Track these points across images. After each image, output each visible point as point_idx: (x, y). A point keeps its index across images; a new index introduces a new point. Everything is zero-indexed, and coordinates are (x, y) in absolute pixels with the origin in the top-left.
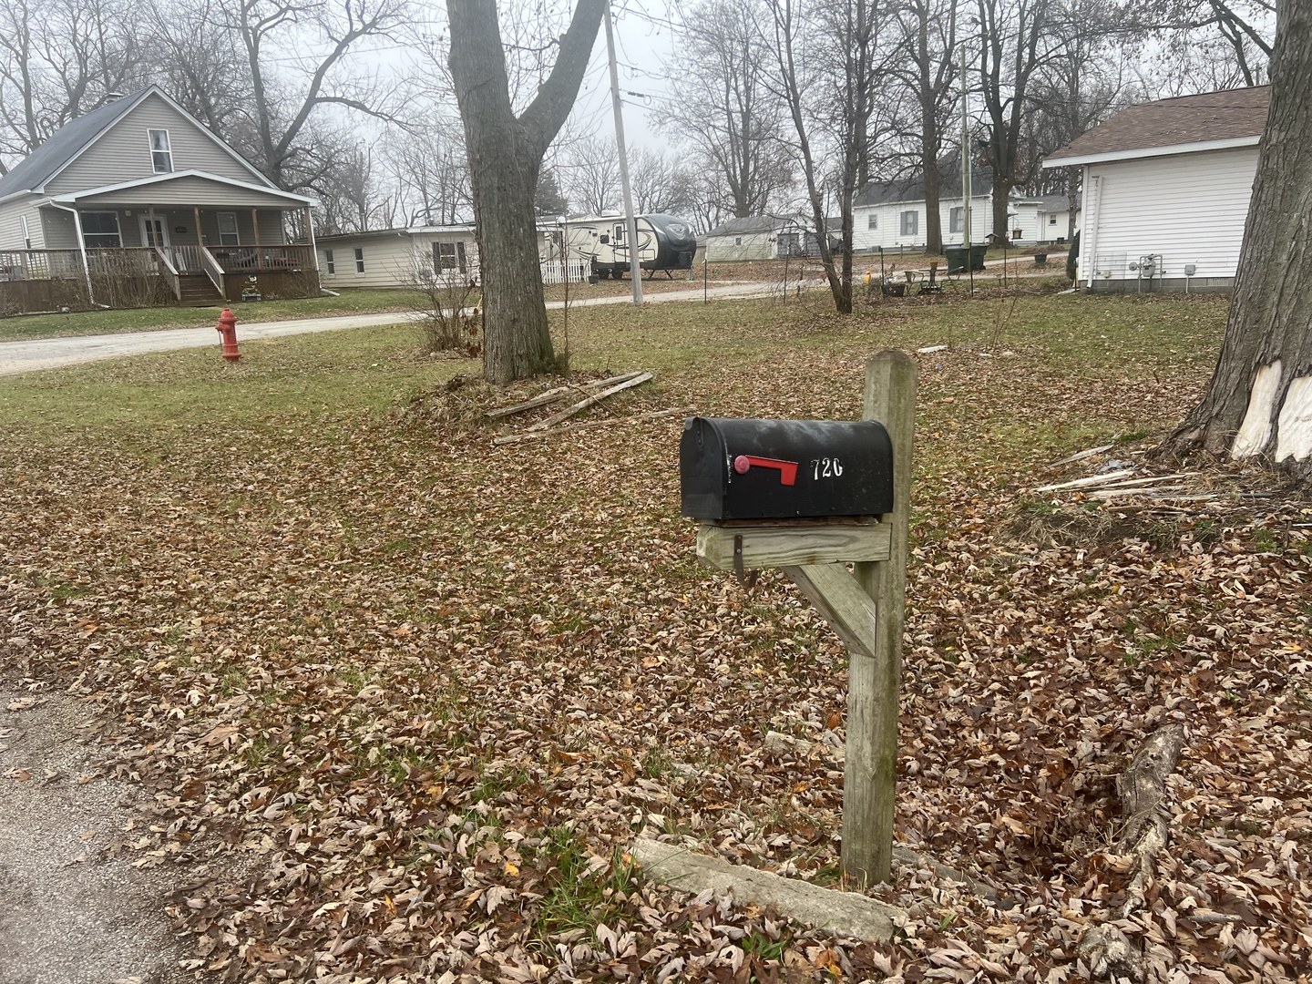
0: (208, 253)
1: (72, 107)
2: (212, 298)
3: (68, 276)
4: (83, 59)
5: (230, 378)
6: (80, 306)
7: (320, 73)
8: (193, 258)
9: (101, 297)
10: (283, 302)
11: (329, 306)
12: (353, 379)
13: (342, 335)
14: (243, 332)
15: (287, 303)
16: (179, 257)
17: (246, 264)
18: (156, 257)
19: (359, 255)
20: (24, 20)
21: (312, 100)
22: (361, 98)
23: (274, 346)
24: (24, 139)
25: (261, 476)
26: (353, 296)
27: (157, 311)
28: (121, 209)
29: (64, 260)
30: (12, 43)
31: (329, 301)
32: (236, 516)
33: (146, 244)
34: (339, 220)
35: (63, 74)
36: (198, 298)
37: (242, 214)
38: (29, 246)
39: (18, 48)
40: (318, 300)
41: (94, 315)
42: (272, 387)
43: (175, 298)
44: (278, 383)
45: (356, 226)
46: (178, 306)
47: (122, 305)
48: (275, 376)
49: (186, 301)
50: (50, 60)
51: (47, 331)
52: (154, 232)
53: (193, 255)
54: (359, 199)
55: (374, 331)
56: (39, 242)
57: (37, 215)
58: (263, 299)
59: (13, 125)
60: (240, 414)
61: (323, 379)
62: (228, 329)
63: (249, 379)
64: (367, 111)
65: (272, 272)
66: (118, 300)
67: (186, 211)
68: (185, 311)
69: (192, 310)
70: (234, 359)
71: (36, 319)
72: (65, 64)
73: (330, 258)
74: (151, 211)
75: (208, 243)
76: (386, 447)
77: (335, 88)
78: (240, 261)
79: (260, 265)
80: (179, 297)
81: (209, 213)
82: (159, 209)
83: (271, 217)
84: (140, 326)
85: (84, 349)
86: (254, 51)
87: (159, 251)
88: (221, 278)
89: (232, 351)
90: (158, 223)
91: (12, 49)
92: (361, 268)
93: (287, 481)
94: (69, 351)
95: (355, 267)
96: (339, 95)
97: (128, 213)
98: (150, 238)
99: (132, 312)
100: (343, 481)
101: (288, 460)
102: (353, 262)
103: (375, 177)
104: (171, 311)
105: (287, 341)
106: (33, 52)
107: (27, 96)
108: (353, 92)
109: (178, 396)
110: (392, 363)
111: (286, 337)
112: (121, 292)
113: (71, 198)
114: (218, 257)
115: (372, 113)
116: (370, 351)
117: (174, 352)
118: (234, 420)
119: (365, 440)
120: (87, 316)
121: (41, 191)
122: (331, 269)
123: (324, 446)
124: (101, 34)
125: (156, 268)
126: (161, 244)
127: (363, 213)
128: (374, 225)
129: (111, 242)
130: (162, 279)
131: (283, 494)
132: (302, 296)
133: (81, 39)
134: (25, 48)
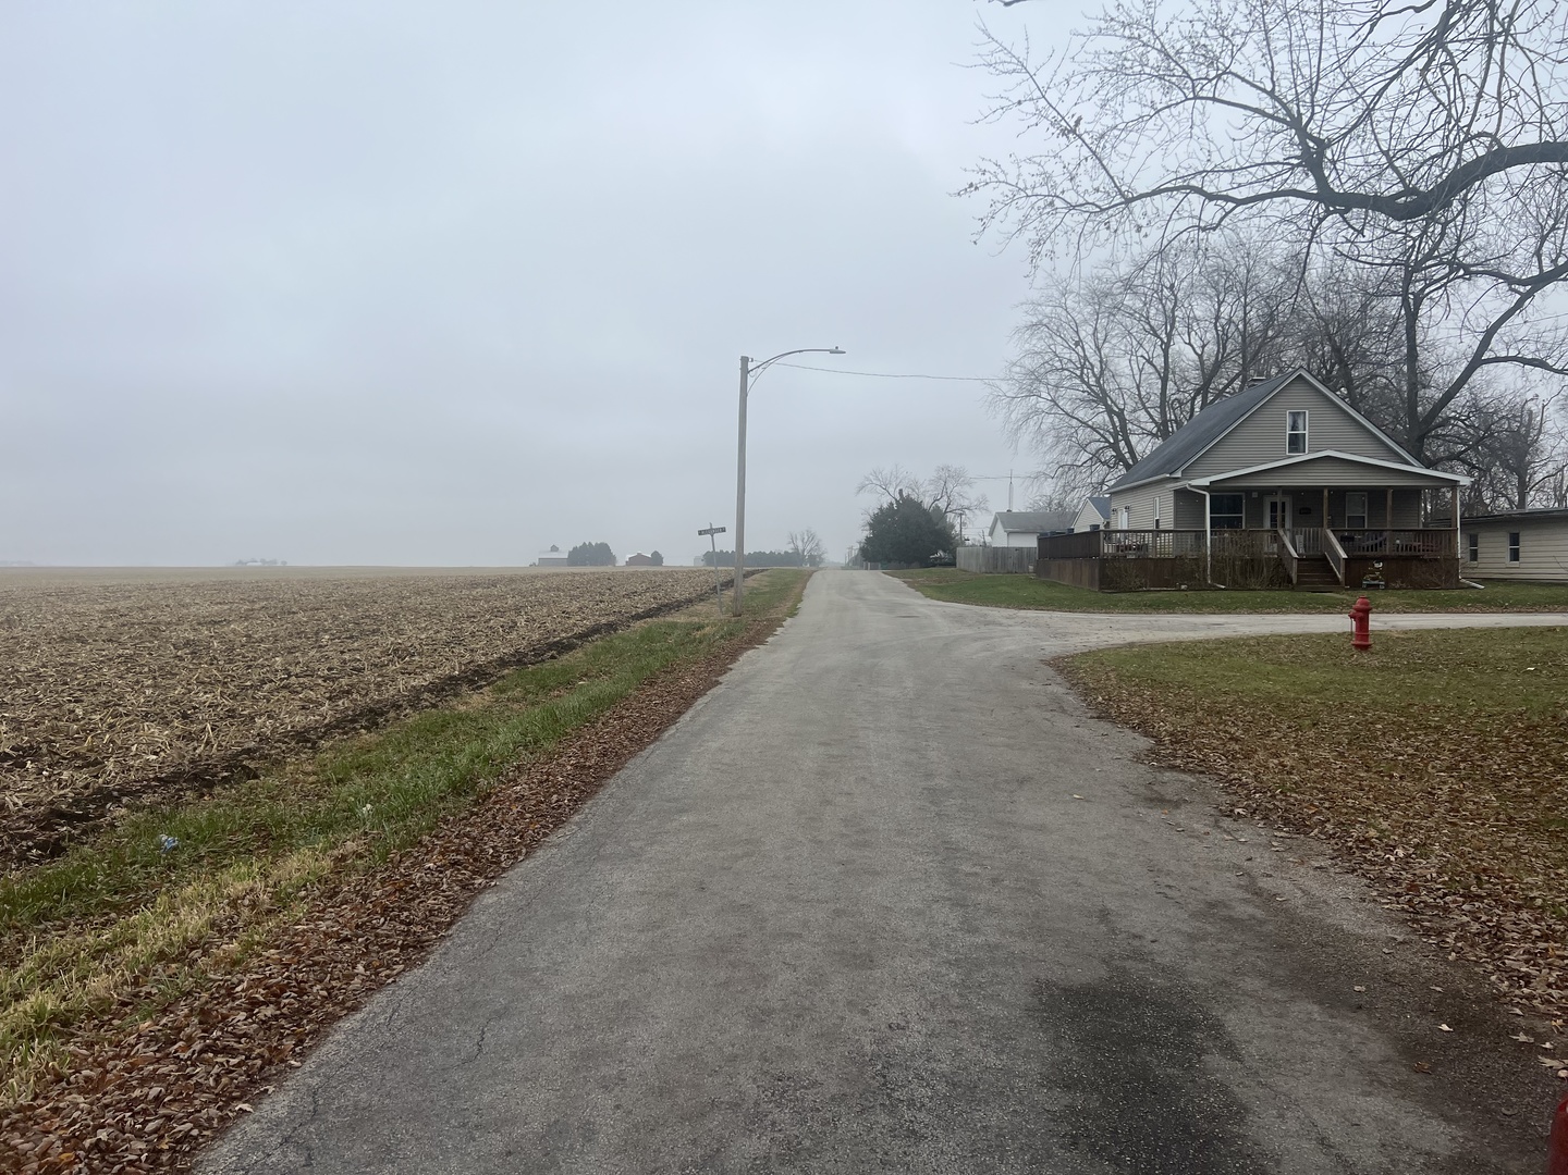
0: (1331, 536)
1: (1203, 390)
2: (1329, 583)
3: (1192, 555)
4: (1222, 340)
5: (1362, 666)
6: (1198, 585)
7: (1490, 332)
8: (1316, 541)
9: (1219, 576)
10: (1410, 593)
11: (1469, 601)
12: (1503, 680)
13: (1487, 633)
14: (1377, 622)
15: (1415, 593)
16: (1299, 539)
17: (1374, 548)
18: (1276, 538)
19: (1515, 540)
20: (1173, 311)
21: (1477, 362)
22: (1542, 355)
23: (1403, 639)
24: (1154, 421)
25: (1411, 751)
26: (1500, 589)
27: (1272, 594)
28: (1249, 491)
29: (1190, 539)
30: (1159, 332)
31: (1470, 594)
32: (1392, 776)
33: (1267, 525)
34: (1487, 496)
35: (1200, 356)
36: (1313, 583)
37: (1375, 495)
38: (1157, 526)
39: (1163, 336)
40: (1456, 592)
41: (1212, 595)
42: (1411, 679)
43: (1290, 581)
44: (1415, 676)
45: (1511, 502)
46: (1293, 589)
47: (1236, 586)
48: (1412, 669)
49: (1302, 584)
50: (1190, 344)
51: (1169, 607)
52: (1279, 513)
53: (1316, 537)
54: (1521, 470)
55: (1529, 632)
56: (1168, 522)
57: (1171, 497)
58: (1387, 587)
59: (1146, 409)
60: (1380, 699)
61: (1468, 678)
62: (1361, 618)
63: (1383, 668)
64: (1550, 368)
65: (1400, 558)
66: (1235, 582)
67: (1316, 492)
68: (1300, 595)
69: (1308, 595)
70: (1364, 648)
71: (1159, 594)
72: (1203, 347)
73: (1474, 541)
74: (1280, 493)
75: (1331, 525)
76: (1545, 745)
77: (1508, 347)
78: (1365, 544)
79: (1388, 550)
80: (1295, 581)
81: (1339, 494)
82: (1287, 490)
83: (1408, 496)
84: (1256, 608)
85: (1209, 626)
86: (1412, 317)
87: (1281, 532)
88: (1342, 563)
89: (1362, 638)
90: (1283, 504)
91: (1158, 337)
92: (1515, 556)
93: (1438, 759)
94: (1195, 628)
95: (1507, 555)
96: (1513, 353)
97: (1255, 495)
98: (1273, 520)
99: (1246, 594)
100: (1496, 767)
101: (1437, 743)
102: (1505, 549)
103: (1546, 442)
104: (1285, 595)
105: (1421, 635)
106: (1177, 339)
107: (1164, 381)
108: (1533, 348)
109: (1315, 677)
110: (1554, 669)
111: (1418, 631)
112: (1238, 573)
113: (1205, 482)
114: (1342, 540)
115: (1557, 371)
116: (1524, 654)
117: (1296, 636)
118: (1374, 702)
119: (1520, 736)
120: (1205, 594)
121: (1178, 475)
122: (1474, 556)
123: (1474, 735)
124: (1245, 314)
125: (1275, 550)
126: (1283, 526)
127: (1523, 488)
128: (1537, 502)
129: (1234, 524)
130: (1280, 562)
131: (1433, 767)
132: (1436, 586)
133: (1224, 322)
134: (1169, 336)
